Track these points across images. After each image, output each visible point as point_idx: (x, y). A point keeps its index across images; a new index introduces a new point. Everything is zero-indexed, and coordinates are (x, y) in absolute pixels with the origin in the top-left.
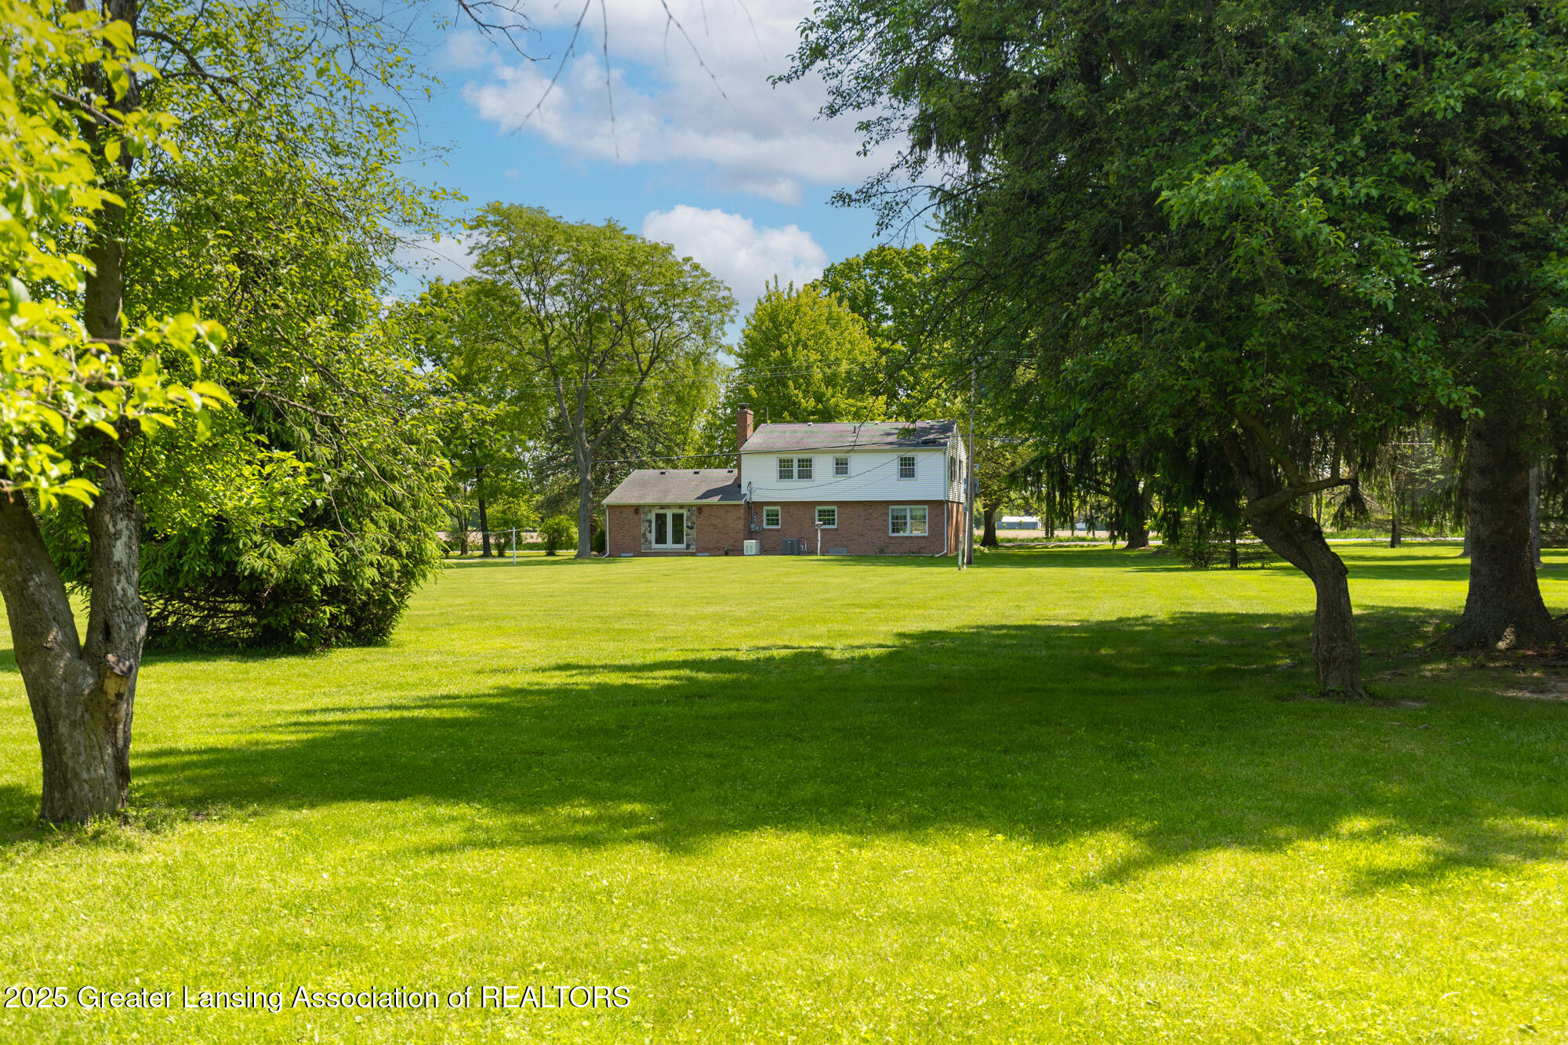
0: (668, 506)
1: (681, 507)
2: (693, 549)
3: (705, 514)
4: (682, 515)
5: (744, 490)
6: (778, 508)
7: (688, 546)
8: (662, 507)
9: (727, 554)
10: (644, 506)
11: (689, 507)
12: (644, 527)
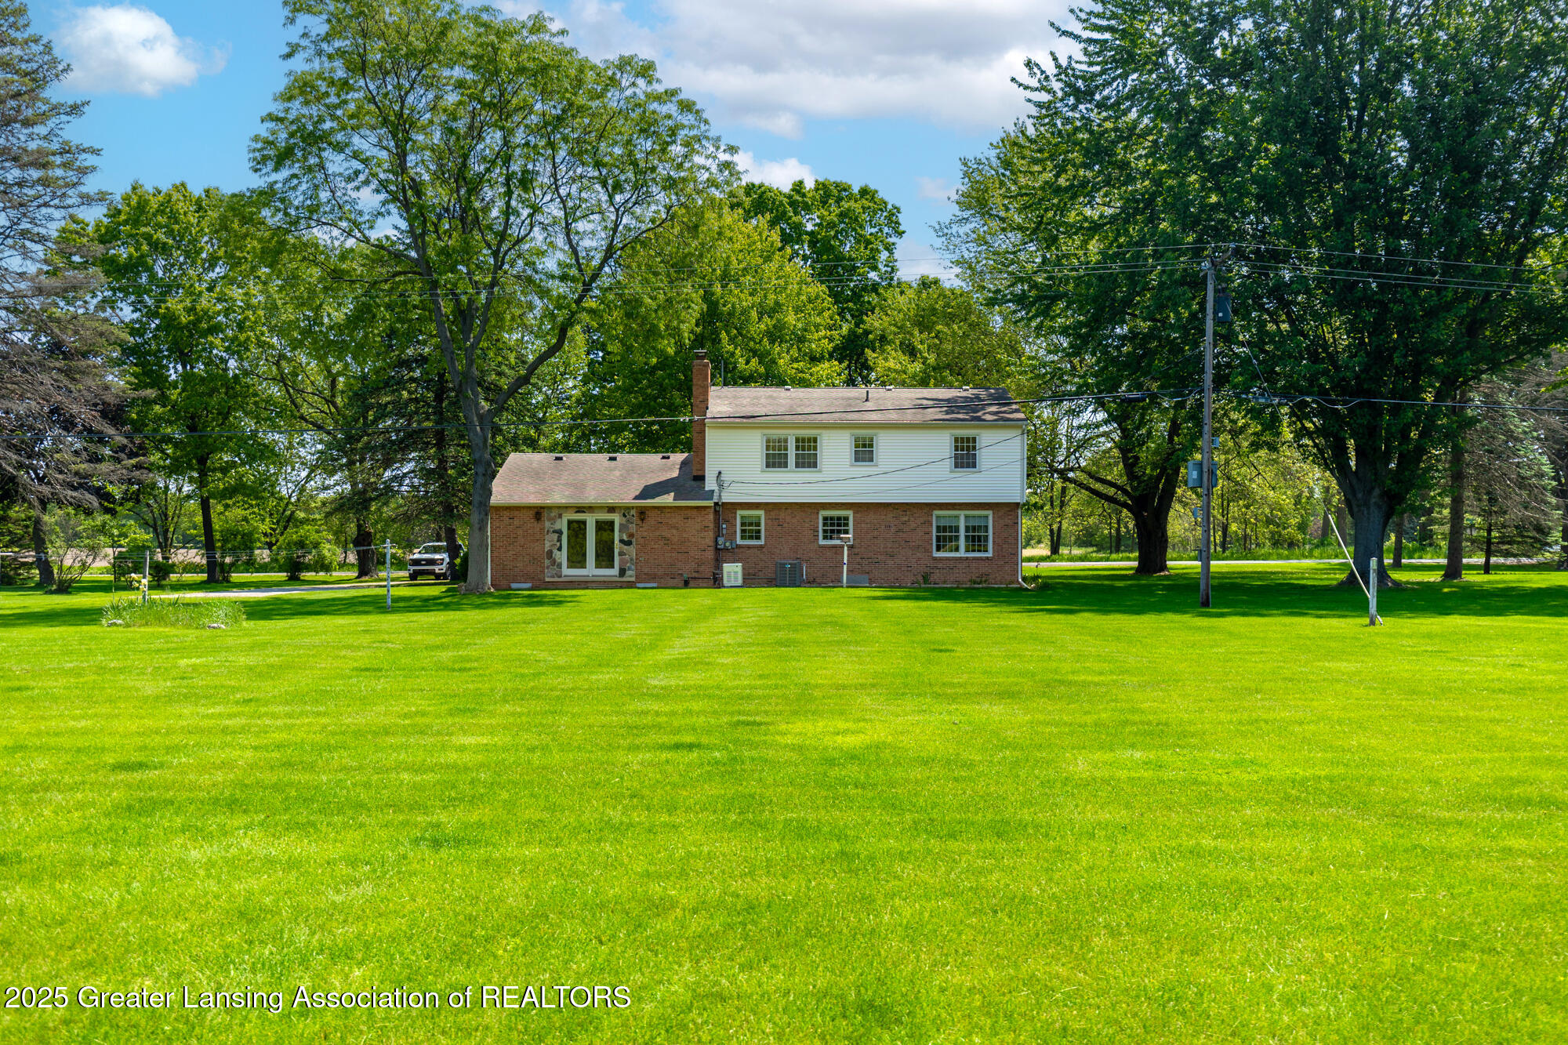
0: (590, 509)
1: (611, 509)
2: (630, 575)
3: (651, 521)
4: (612, 523)
5: (710, 484)
6: (761, 513)
7: (622, 572)
8: (580, 509)
9: (686, 584)
10: (550, 508)
11: (625, 510)
12: (549, 542)
